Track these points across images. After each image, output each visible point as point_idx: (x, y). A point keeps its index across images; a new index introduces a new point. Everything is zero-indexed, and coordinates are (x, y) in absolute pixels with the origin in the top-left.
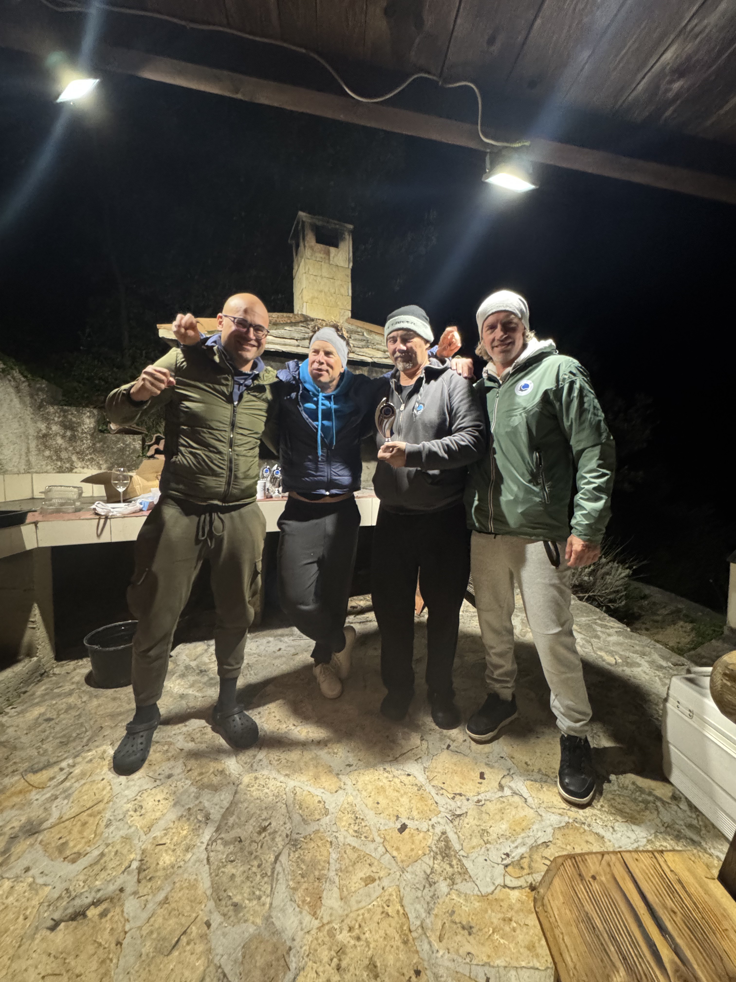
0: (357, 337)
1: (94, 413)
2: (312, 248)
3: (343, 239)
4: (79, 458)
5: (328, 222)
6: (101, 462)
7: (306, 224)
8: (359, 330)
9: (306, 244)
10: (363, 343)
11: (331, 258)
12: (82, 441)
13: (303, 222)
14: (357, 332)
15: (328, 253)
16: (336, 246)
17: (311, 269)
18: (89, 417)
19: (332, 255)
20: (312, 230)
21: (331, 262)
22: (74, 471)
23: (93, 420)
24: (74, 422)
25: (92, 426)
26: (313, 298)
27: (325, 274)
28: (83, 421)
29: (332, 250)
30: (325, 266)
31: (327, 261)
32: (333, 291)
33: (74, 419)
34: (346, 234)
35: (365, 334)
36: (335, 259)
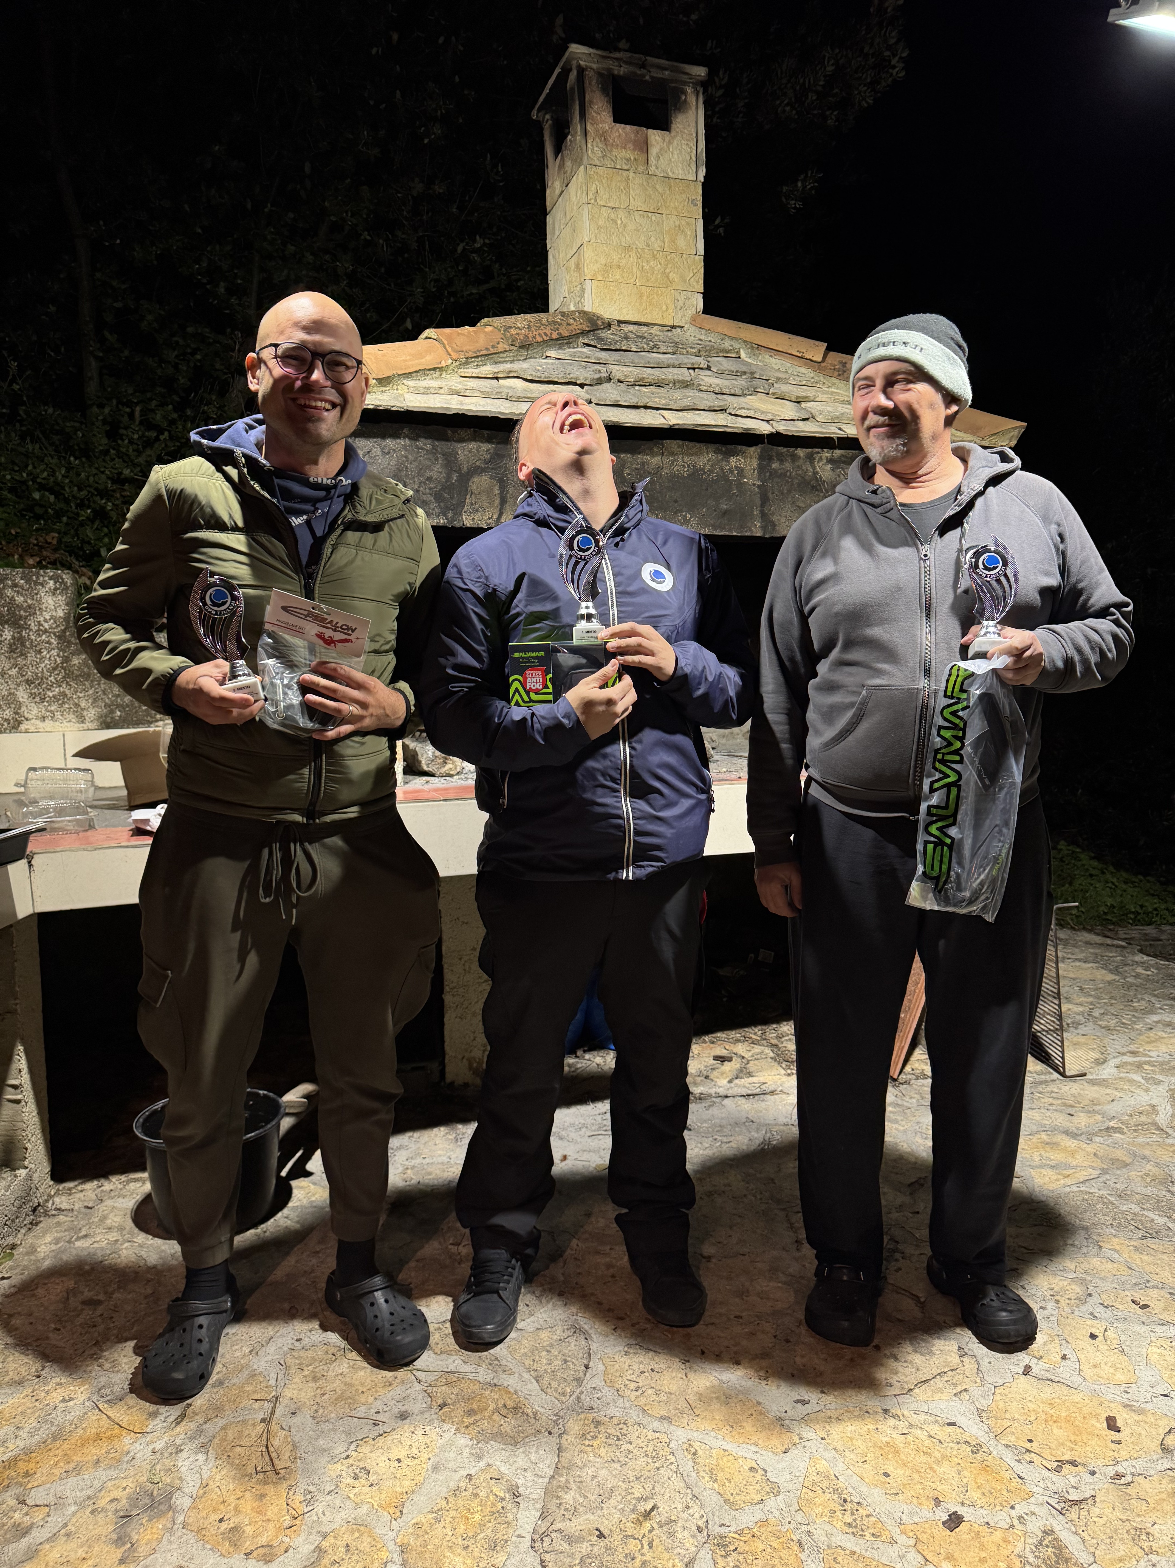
0: (727, 365)
1: (63, 583)
2: (603, 137)
3: (680, 106)
4: (32, 696)
5: (643, 66)
6: (83, 704)
7: (589, 74)
8: (727, 344)
9: (589, 127)
10: (742, 382)
11: (652, 160)
12: (40, 652)
13: (581, 71)
14: (725, 353)
15: (644, 147)
16: (664, 125)
17: (601, 192)
18: (54, 592)
19: (654, 151)
20: (604, 90)
21: (652, 169)
22: (23, 727)
23: (61, 599)
24: (20, 607)
25: (60, 613)
26: (607, 268)
27: (637, 203)
28: (39, 602)
29: (655, 136)
30: (636, 181)
31: (641, 168)
32: (656, 246)
33: (19, 599)
34: (689, 90)
35: (743, 355)
36: (663, 162)
